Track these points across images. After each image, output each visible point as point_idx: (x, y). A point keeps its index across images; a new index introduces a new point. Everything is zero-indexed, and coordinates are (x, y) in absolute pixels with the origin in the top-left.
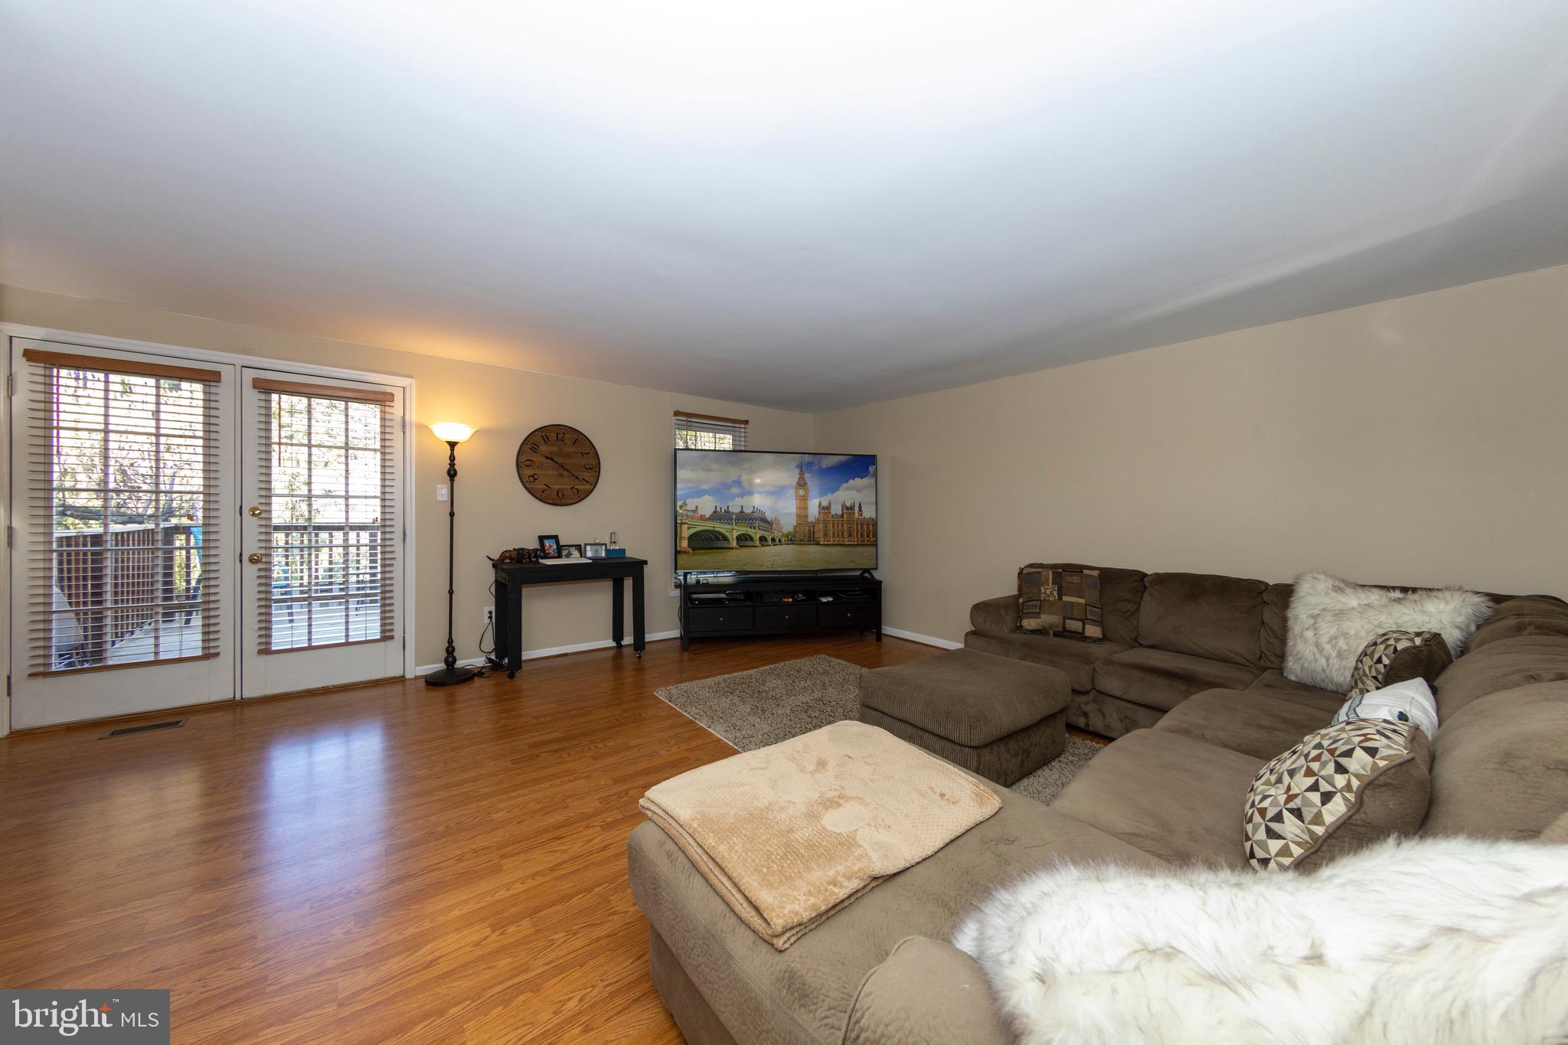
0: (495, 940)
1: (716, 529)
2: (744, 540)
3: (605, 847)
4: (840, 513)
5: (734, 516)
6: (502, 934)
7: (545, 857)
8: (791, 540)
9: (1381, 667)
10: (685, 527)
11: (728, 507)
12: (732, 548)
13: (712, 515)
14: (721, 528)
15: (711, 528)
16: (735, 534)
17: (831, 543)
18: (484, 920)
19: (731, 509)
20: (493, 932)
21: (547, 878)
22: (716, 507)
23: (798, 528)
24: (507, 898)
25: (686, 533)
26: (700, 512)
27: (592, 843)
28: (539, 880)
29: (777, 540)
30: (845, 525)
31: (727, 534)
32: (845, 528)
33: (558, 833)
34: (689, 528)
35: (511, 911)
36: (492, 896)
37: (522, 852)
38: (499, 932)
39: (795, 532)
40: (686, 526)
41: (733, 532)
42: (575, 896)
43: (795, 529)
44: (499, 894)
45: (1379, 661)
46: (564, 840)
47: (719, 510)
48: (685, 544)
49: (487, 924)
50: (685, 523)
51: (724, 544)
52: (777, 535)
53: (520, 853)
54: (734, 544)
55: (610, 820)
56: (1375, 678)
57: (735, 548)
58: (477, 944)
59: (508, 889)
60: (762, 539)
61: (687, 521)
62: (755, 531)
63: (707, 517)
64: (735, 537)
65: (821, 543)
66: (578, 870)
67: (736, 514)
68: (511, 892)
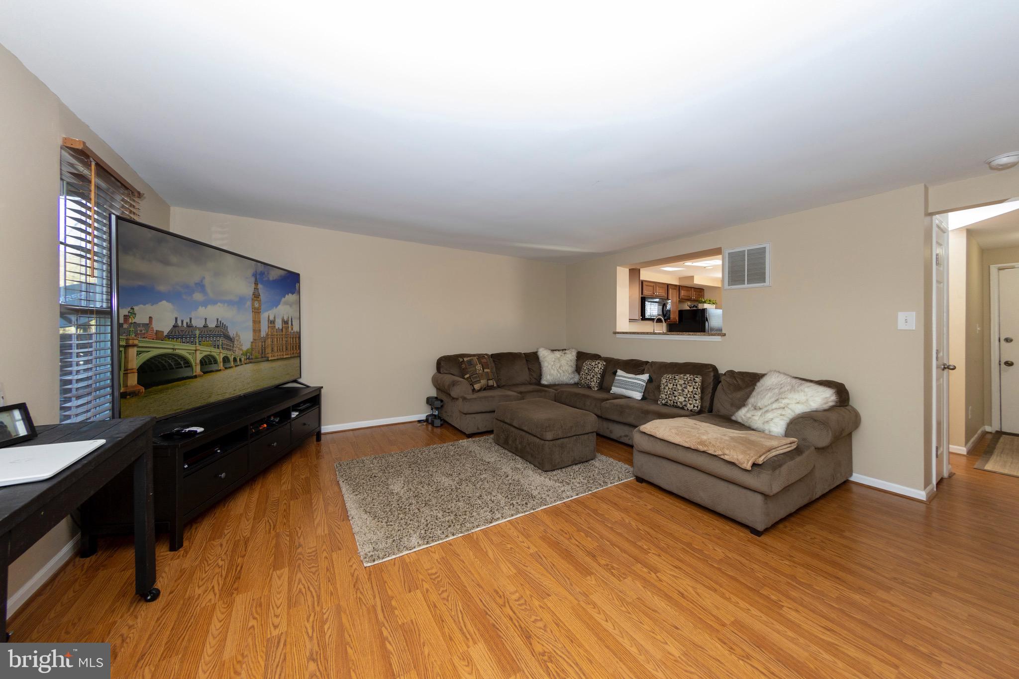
0: (786, 603)
1: (177, 351)
2: (207, 363)
3: (677, 568)
4: (281, 327)
5: (197, 332)
6: (780, 601)
7: (706, 597)
8: (249, 359)
9: (601, 370)
10: (133, 352)
11: (191, 319)
12: (196, 377)
13: (171, 331)
14: (183, 349)
15: (170, 351)
16: (199, 356)
17: (276, 358)
18: (780, 615)
19: (194, 323)
20: (783, 606)
21: (724, 591)
22: (176, 319)
23: (254, 344)
24: (754, 607)
25: (135, 360)
26: (156, 326)
27: (675, 574)
28: (727, 595)
29: (238, 360)
30: (284, 339)
31: (190, 357)
32: (284, 342)
33: (676, 596)
34: (139, 353)
35: (762, 602)
36: (761, 617)
37: (711, 614)
38: (781, 603)
39: (252, 349)
40: (135, 349)
41: (195, 353)
42: (728, 574)
43: (252, 346)
44: (756, 614)
45: (601, 368)
46: (682, 590)
47: (180, 324)
48: (133, 380)
49: (781, 612)
50: (134, 346)
51: (186, 372)
52: (238, 353)
53: (712, 615)
54: (198, 370)
55: (645, 570)
56: (600, 373)
57: (200, 376)
58: (797, 611)
59: (749, 610)
60: (226, 360)
61: (136, 342)
62: (218, 351)
63: (165, 334)
64: (198, 361)
65: (270, 359)
66: (706, 577)
67: (199, 329)
68: (750, 607)
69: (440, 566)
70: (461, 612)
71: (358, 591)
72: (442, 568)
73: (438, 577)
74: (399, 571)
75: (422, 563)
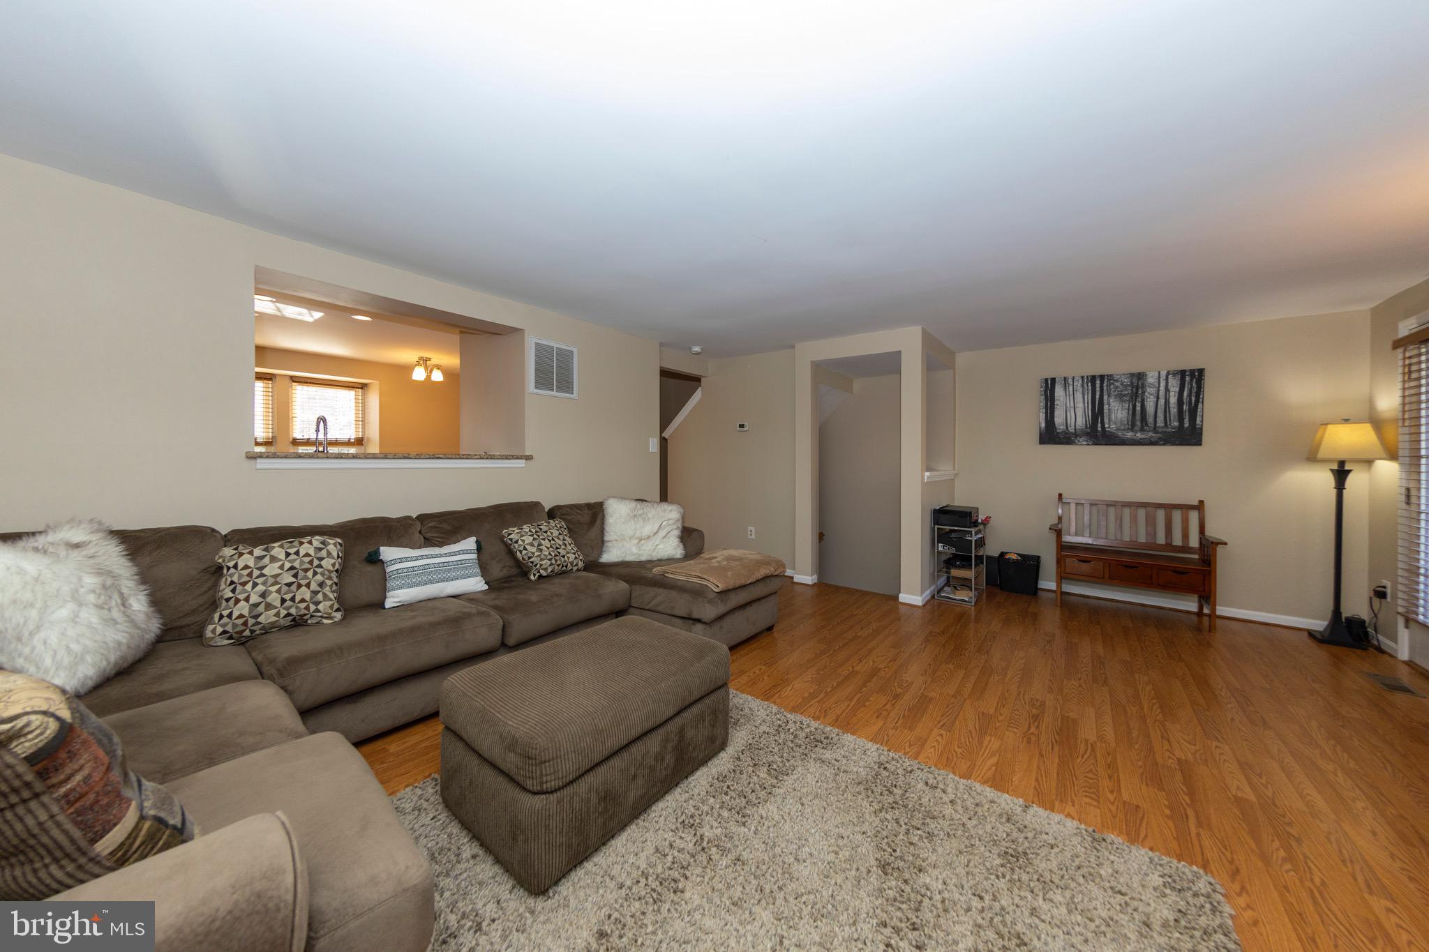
69: (1075, 798)
70: (1083, 757)
71: (1229, 858)
72: (1073, 795)
73: (1086, 791)
74: (1146, 836)
75: (1099, 818)
